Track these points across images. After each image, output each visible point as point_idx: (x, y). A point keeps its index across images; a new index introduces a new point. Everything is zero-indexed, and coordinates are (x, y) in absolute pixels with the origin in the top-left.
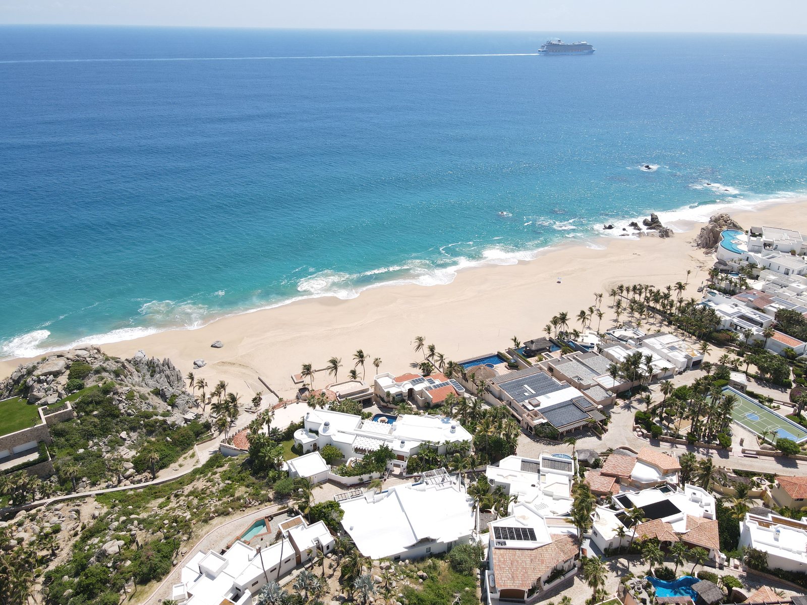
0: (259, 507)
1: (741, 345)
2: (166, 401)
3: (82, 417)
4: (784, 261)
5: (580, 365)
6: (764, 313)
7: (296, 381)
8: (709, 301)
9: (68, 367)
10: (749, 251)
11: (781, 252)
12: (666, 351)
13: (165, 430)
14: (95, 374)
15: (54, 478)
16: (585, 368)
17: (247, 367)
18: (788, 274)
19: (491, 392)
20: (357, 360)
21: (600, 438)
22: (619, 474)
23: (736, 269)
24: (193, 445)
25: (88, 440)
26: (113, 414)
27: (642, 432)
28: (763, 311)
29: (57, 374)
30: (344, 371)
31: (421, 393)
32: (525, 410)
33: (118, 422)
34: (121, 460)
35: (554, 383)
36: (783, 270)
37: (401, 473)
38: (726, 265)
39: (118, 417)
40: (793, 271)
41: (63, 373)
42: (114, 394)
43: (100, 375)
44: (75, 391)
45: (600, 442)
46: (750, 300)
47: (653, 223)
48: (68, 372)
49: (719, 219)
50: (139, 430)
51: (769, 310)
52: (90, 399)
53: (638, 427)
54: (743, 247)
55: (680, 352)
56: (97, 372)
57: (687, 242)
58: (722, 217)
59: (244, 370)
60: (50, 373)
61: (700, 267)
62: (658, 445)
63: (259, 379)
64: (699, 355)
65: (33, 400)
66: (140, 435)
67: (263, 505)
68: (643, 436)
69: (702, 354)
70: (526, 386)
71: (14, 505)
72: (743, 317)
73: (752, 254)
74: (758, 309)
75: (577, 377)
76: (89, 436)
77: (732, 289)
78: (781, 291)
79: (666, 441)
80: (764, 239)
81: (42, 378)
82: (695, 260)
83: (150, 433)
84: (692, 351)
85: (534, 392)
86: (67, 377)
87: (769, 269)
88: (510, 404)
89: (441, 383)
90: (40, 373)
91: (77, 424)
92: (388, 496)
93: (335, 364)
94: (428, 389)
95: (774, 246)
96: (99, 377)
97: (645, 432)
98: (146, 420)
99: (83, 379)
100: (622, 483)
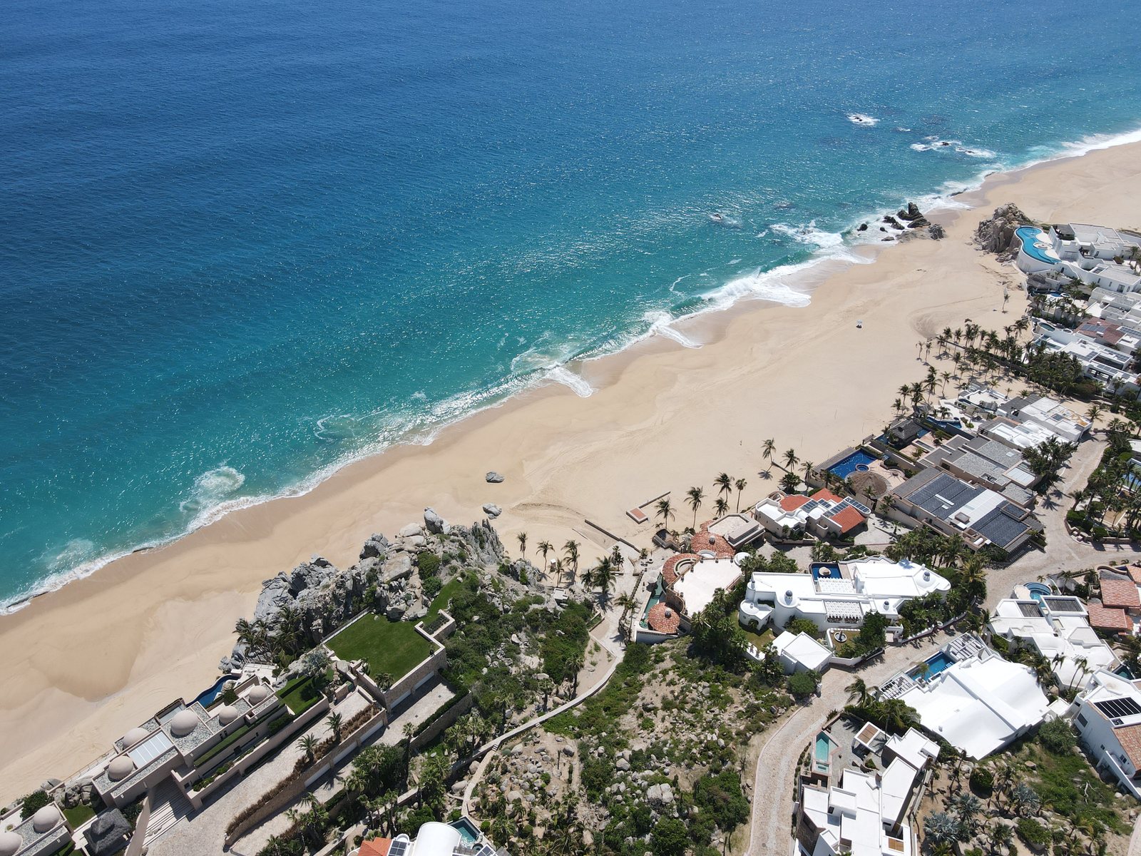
0: (787, 714)
1: (1110, 396)
2: (518, 580)
3: (464, 626)
4: (1111, 273)
5: (978, 458)
6: (1119, 350)
7: (639, 520)
8: (1046, 337)
9: (415, 564)
10: (1063, 258)
11: (1104, 259)
12: (1053, 423)
13: (549, 621)
14: (445, 566)
15: (475, 712)
16: (985, 461)
17: (560, 507)
18: (1121, 291)
19: (898, 508)
20: (720, 486)
21: (1043, 551)
22: (1127, 604)
23: (1055, 286)
24: (586, 634)
25: (484, 654)
26: (492, 616)
27: (1082, 535)
28: (1117, 348)
29: (407, 575)
30: (708, 503)
31: (821, 520)
32: (956, 528)
33: (500, 624)
34: (530, 672)
35: (965, 488)
36: (1115, 287)
37: (895, 640)
38: (1043, 282)
39: (498, 617)
40: (1129, 288)
41: (412, 573)
42: (482, 588)
43: (449, 565)
44: (437, 594)
45: (1045, 556)
46: (1099, 335)
47: (913, 215)
48: (416, 570)
49: (1008, 213)
50: (524, 629)
51: (1123, 346)
52: (465, 602)
53: (1075, 530)
54: (1052, 253)
55: (1068, 421)
56: (446, 562)
57: (968, 244)
58: (1010, 208)
59: (560, 513)
60: (401, 576)
61: (1004, 283)
62: (1103, 549)
63: (586, 521)
64: (1088, 422)
65: (397, 616)
66: (528, 635)
67: (790, 710)
68: (1084, 539)
69: (1091, 421)
70: (937, 495)
71: (461, 757)
72: (1099, 359)
73: (1066, 263)
74: (1110, 345)
75: (985, 475)
76: (483, 649)
77: (1063, 317)
78: (1123, 317)
79: (1109, 542)
80: (1079, 242)
81: (394, 583)
82: (991, 272)
83: (535, 629)
84: (1079, 419)
85: (952, 504)
86: (419, 576)
87: (1099, 286)
88: (930, 522)
89: (838, 504)
90: (388, 579)
91: (462, 637)
92: (943, 681)
93: (696, 494)
94: (827, 514)
95: (1095, 253)
96: (450, 568)
97: (1086, 535)
98: (526, 614)
99: (435, 575)
100: (1131, 614)
